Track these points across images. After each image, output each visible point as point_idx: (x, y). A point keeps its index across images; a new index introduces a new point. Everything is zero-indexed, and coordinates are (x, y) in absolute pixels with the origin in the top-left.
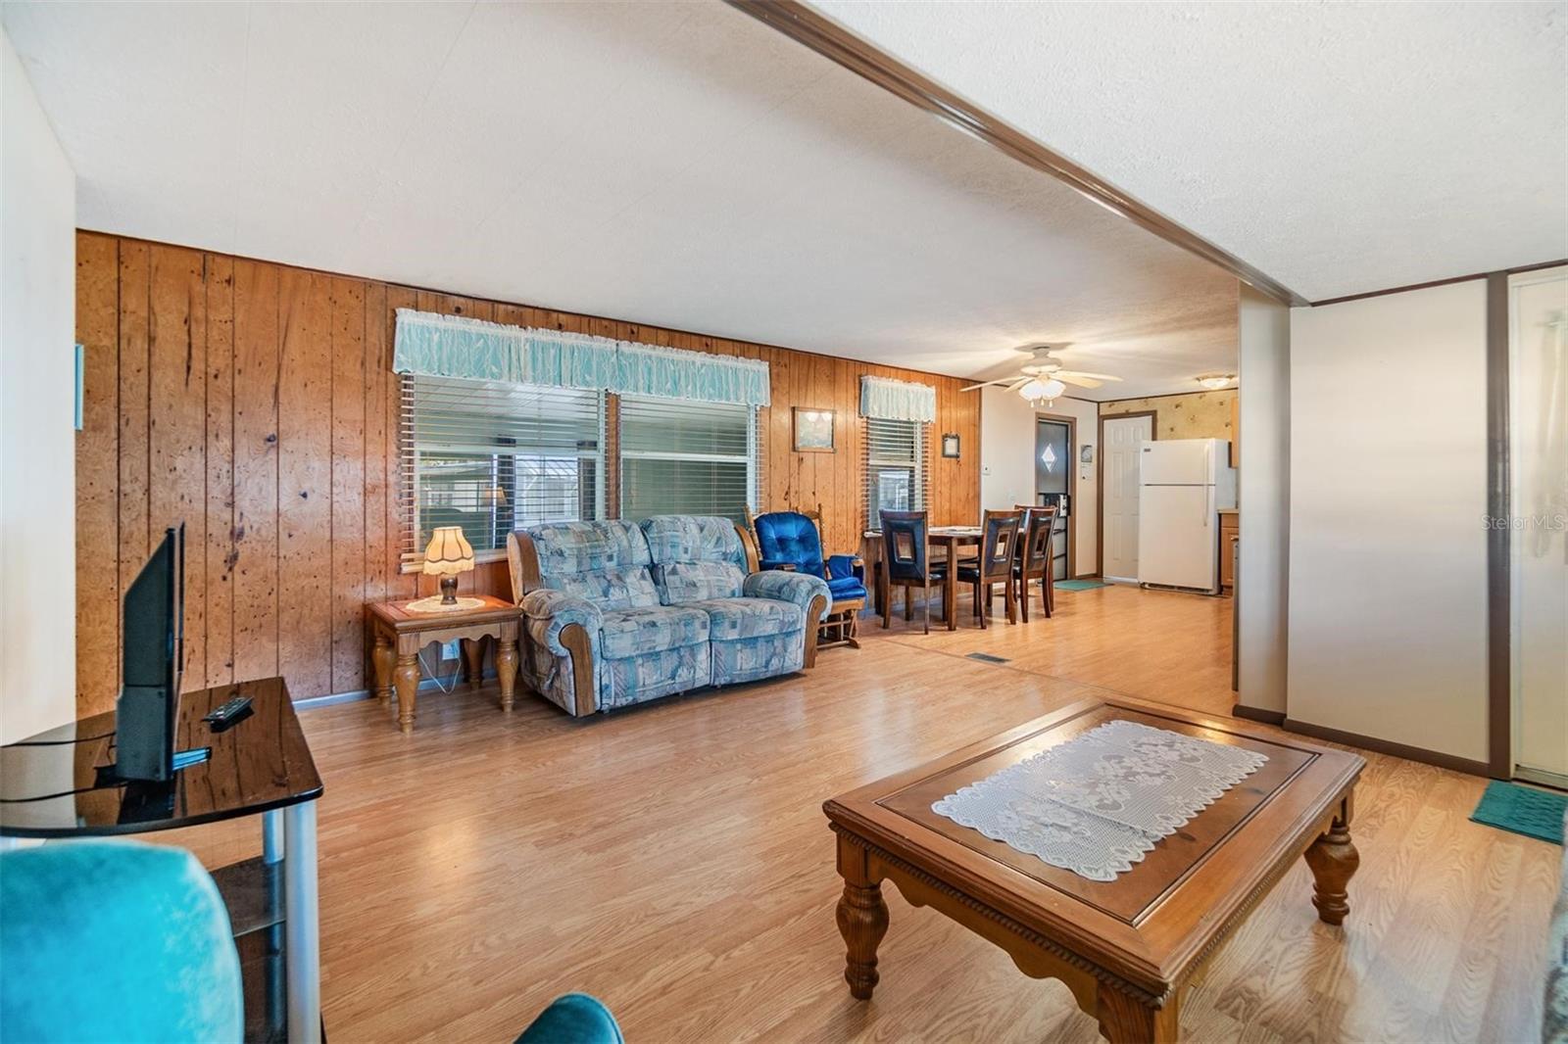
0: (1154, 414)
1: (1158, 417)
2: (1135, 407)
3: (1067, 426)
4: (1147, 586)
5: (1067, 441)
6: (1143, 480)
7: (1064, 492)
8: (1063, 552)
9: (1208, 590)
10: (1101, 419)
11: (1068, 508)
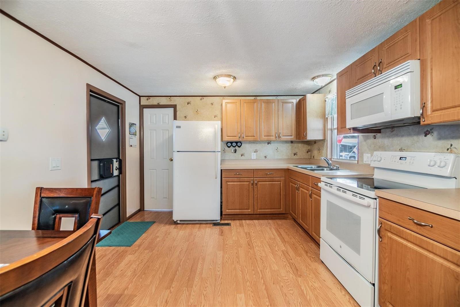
0: (174, 107)
1: (178, 109)
2: (164, 101)
3: (118, 106)
4: (178, 222)
5: (118, 118)
6: (176, 149)
7: (116, 156)
8: (116, 203)
9: (217, 220)
10: (142, 108)
11: (121, 169)
